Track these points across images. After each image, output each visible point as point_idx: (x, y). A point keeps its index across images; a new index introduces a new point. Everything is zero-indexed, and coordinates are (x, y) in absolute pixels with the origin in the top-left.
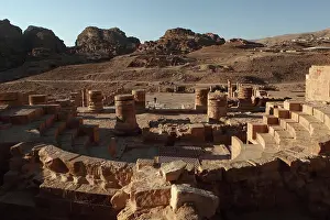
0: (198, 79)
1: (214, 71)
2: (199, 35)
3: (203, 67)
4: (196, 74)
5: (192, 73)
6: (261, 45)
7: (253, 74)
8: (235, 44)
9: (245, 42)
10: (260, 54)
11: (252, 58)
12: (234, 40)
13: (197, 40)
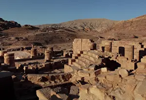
0: (10, 44)
1: (18, 40)
2: (6, 21)
3: (13, 38)
4: (9, 42)
5: (7, 41)
6: (38, 28)
7: (37, 41)
8: (27, 27)
9: (31, 26)
10: (39, 32)
11: (35, 34)
12: (26, 26)
13: (6, 24)
